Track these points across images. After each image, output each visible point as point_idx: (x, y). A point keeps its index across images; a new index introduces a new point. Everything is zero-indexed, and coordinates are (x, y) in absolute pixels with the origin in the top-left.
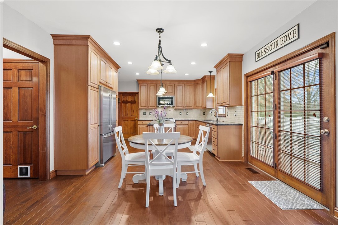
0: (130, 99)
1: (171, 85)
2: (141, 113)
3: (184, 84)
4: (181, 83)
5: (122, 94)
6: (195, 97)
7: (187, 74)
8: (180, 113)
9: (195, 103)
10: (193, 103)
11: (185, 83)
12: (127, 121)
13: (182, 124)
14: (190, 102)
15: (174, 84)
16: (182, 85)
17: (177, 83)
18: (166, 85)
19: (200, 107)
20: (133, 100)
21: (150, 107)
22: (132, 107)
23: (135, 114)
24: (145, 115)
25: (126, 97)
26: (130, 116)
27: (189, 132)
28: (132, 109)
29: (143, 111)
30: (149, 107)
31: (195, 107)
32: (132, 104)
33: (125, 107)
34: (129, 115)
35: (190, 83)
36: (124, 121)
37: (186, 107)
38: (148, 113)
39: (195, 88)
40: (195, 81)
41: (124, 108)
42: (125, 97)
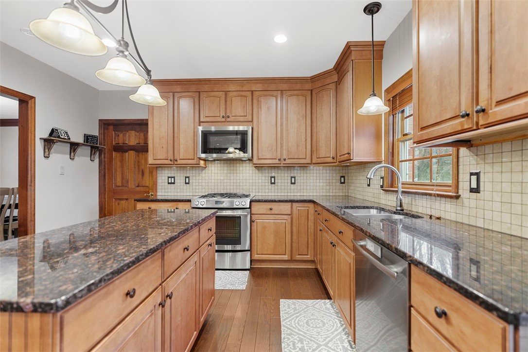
0: (132, 138)
1: (244, 93)
2: (162, 178)
3: (282, 91)
4: (273, 87)
5: (111, 127)
6: (314, 130)
7: (281, 39)
8: (271, 177)
9: (314, 148)
10: (309, 147)
11: (284, 86)
12: (127, 199)
13: (272, 212)
14: (298, 146)
15: (252, 92)
16: (275, 93)
17: (259, 87)
18: (226, 95)
19: (330, 160)
20: (142, 142)
21: (179, 162)
22: (138, 162)
23: (147, 181)
24: (171, 183)
25: (124, 135)
26: (133, 187)
27: (295, 237)
28: (138, 166)
29: (166, 172)
30: (176, 161)
31: (314, 162)
32: (141, 154)
33: (122, 161)
34: (132, 185)
35: (298, 86)
36: (118, 201)
37: (288, 161)
38: (180, 179)
39: (314, 103)
40: (314, 79)
41: (119, 164)
42: (121, 135)
